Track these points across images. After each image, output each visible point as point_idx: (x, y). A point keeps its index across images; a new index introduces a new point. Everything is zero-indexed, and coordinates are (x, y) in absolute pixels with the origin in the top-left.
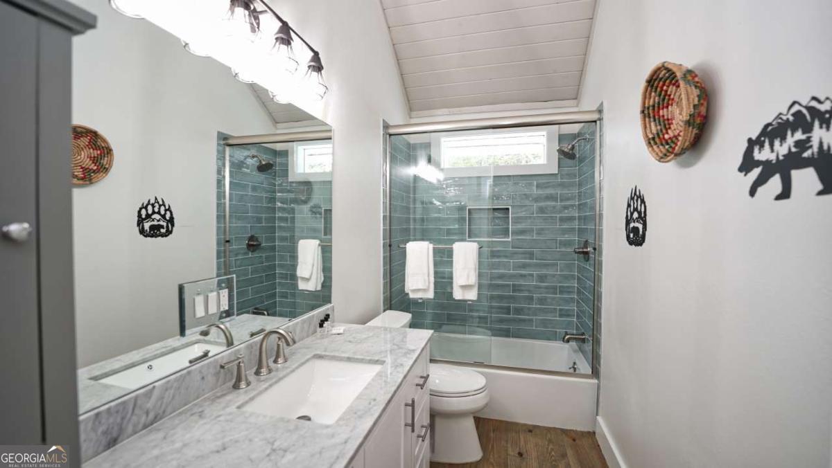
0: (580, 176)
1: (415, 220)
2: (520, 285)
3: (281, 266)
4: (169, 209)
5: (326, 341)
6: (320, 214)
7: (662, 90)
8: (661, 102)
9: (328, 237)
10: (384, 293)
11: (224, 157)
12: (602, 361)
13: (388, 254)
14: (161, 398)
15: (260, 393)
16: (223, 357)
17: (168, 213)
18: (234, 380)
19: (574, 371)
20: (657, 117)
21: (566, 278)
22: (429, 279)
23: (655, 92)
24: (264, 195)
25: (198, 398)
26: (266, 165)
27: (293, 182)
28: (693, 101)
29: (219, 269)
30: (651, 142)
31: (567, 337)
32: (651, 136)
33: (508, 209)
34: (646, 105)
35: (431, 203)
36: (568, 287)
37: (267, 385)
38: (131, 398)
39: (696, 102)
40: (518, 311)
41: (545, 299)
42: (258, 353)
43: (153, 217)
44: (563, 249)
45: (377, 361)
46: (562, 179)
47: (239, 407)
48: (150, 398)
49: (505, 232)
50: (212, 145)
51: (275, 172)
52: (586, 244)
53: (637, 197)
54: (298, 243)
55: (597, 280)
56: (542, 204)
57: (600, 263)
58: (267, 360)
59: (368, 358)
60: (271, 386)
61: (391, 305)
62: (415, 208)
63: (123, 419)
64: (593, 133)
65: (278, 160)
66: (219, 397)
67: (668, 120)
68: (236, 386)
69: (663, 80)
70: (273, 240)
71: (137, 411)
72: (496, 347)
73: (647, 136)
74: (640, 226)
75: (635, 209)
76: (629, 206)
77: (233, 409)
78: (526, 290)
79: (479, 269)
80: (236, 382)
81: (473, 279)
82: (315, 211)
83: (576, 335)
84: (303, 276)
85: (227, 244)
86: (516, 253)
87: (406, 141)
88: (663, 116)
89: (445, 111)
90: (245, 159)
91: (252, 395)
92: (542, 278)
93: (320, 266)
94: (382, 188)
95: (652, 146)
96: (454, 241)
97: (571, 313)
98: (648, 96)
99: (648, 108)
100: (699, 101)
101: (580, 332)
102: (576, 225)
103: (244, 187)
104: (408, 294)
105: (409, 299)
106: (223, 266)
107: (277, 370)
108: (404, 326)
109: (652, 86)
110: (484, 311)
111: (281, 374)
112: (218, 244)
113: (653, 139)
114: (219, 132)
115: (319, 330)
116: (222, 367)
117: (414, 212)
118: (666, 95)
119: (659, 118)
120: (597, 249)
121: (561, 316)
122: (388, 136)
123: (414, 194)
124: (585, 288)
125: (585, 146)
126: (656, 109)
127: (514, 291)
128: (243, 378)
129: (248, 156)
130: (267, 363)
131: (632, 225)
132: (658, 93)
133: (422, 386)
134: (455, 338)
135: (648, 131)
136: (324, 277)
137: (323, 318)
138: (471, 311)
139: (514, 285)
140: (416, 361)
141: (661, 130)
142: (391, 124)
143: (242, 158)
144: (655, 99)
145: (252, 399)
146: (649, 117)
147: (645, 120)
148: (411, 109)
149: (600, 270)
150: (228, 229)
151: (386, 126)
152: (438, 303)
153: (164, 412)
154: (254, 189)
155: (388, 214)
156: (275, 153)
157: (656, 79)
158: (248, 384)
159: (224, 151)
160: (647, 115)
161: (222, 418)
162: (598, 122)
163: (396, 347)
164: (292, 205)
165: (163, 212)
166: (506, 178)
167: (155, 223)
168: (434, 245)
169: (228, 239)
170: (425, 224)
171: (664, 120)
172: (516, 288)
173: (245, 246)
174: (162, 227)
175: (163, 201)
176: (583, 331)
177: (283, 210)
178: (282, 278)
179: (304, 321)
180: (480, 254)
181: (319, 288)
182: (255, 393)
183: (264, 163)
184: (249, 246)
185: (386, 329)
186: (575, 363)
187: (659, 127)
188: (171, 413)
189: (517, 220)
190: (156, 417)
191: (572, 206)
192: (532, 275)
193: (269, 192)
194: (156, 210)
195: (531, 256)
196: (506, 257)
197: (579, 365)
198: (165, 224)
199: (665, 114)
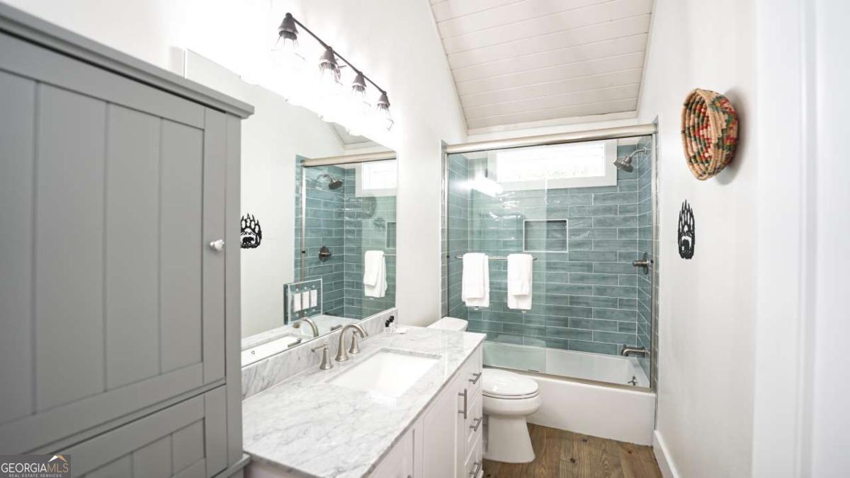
0: (640, 188)
1: (472, 232)
2: (578, 298)
3: (349, 275)
4: (257, 224)
5: (391, 339)
6: (384, 227)
7: (700, 112)
8: (700, 123)
9: (391, 248)
10: (442, 301)
11: (301, 178)
12: (660, 375)
13: (446, 265)
14: (272, 370)
15: (341, 374)
16: (312, 344)
17: (257, 227)
18: (321, 363)
19: (633, 384)
20: (697, 137)
21: (627, 291)
22: (484, 289)
23: (694, 113)
24: (335, 210)
25: (295, 373)
26: (336, 183)
27: (360, 198)
28: (721, 125)
29: (296, 276)
30: (692, 160)
31: (625, 351)
32: (692, 155)
33: (565, 221)
34: (687, 126)
35: (488, 216)
36: (628, 301)
37: (346, 368)
38: (253, 367)
39: (725, 127)
40: (576, 323)
41: (605, 312)
42: (338, 343)
43: (246, 230)
44: (623, 262)
45: (435, 356)
46: (621, 190)
47: (327, 382)
48: (265, 368)
49: (563, 245)
50: (292, 168)
51: (344, 189)
52: (645, 257)
53: (687, 211)
54: (364, 254)
55: (654, 293)
56: (600, 216)
57: (657, 276)
58: (345, 349)
59: (427, 353)
60: (348, 369)
61: (448, 312)
62: (472, 221)
63: (249, 381)
64: (650, 146)
65: (346, 178)
66: (310, 374)
67: (708, 139)
68: (322, 368)
69: (700, 103)
70: (341, 250)
71: (257, 377)
72: (550, 357)
73: (688, 155)
74: (690, 239)
75: (686, 223)
76: (681, 219)
77: (322, 382)
78: (584, 303)
79: (533, 280)
80: (322, 364)
81: (527, 290)
82: (379, 224)
83: (637, 349)
84: (370, 284)
85: (303, 254)
86: (574, 265)
87: (464, 158)
88: (703, 136)
89: (502, 127)
90: (318, 178)
91: (335, 374)
92: (601, 291)
93: (384, 275)
94: (440, 203)
95: (692, 164)
96: (508, 253)
97: (632, 328)
98: (687, 117)
99: (689, 128)
100: (727, 126)
101: (640, 347)
102: (637, 237)
103: (317, 203)
104: (464, 303)
105: (467, 308)
106: (299, 275)
107: (352, 358)
108: (462, 330)
109: (691, 109)
110: (541, 323)
111: (356, 361)
112: (296, 254)
113: (695, 157)
114: (297, 156)
115: (385, 328)
116: (313, 351)
117: (472, 226)
118: (704, 117)
119: (700, 138)
120: (654, 262)
121: (621, 329)
122: (446, 155)
123: (472, 207)
124: (644, 301)
125: (644, 157)
126: (696, 129)
127: (572, 303)
128: (328, 361)
129: (321, 175)
130: (346, 352)
131: (683, 238)
132: (696, 115)
133: (474, 382)
134: (511, 347)
135: (690, 150)
136: (388, 285)
137: (388, 319)
138: (529, 322)
139: (571, 297)
140: (469, 357)
141: (702, 149)
142: (450, 144)
143: (315, 178)
144: (694, 120)
145: (335, 377)
146: (690, 137)
147: (686, 140)
148: (468, 128)
149: (657, 283)
150: (304, 240)
151: (444, 146)
152: (494, 313)
153: (274, 380)
154: (326, 204)
155: (446, 228)
156: (344, 172)
157: (693, 103)
158: (331, 367)
159: (302, 173)
160: (688, 135)
161: (315, 388)
162: (654, 135)
163: (451, 346)
164: (359, 219)
165: (253, 227)
166: (563, 191)
167: (247, 236)
168: (489, 256)
169: (304, 250)
170: (482, 236)
171: (704, 140)
172: (573, 300)
173: (318, 256)
174: (252, 239)
175: (253, 218)
176: (643, 345)
177: (349, 223)
178: (348, 286)
179: (372, 321)
180: (535, 267)
181: (383, 295)
182: (337, 373)
183: (334, 181)
184: (321, 256)
185: (443, 331)
186: (634, 378)
187: (699, 146)
188: (278, 382)
189: (575, 232)
190: (268, 384)
191: (633, 218)
192: (590, 288)
193: (337, 207)
194: (248, 225)
195: (589, 267)
196: (564, 269)
197: (638, 380)
198: (254, 237)
199: (705, 133)
